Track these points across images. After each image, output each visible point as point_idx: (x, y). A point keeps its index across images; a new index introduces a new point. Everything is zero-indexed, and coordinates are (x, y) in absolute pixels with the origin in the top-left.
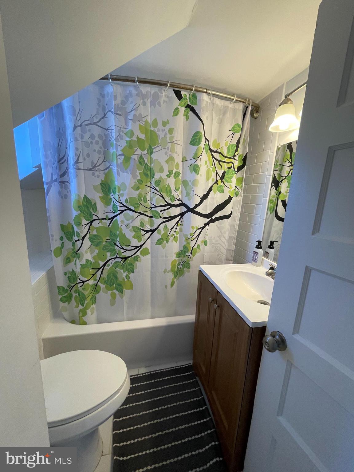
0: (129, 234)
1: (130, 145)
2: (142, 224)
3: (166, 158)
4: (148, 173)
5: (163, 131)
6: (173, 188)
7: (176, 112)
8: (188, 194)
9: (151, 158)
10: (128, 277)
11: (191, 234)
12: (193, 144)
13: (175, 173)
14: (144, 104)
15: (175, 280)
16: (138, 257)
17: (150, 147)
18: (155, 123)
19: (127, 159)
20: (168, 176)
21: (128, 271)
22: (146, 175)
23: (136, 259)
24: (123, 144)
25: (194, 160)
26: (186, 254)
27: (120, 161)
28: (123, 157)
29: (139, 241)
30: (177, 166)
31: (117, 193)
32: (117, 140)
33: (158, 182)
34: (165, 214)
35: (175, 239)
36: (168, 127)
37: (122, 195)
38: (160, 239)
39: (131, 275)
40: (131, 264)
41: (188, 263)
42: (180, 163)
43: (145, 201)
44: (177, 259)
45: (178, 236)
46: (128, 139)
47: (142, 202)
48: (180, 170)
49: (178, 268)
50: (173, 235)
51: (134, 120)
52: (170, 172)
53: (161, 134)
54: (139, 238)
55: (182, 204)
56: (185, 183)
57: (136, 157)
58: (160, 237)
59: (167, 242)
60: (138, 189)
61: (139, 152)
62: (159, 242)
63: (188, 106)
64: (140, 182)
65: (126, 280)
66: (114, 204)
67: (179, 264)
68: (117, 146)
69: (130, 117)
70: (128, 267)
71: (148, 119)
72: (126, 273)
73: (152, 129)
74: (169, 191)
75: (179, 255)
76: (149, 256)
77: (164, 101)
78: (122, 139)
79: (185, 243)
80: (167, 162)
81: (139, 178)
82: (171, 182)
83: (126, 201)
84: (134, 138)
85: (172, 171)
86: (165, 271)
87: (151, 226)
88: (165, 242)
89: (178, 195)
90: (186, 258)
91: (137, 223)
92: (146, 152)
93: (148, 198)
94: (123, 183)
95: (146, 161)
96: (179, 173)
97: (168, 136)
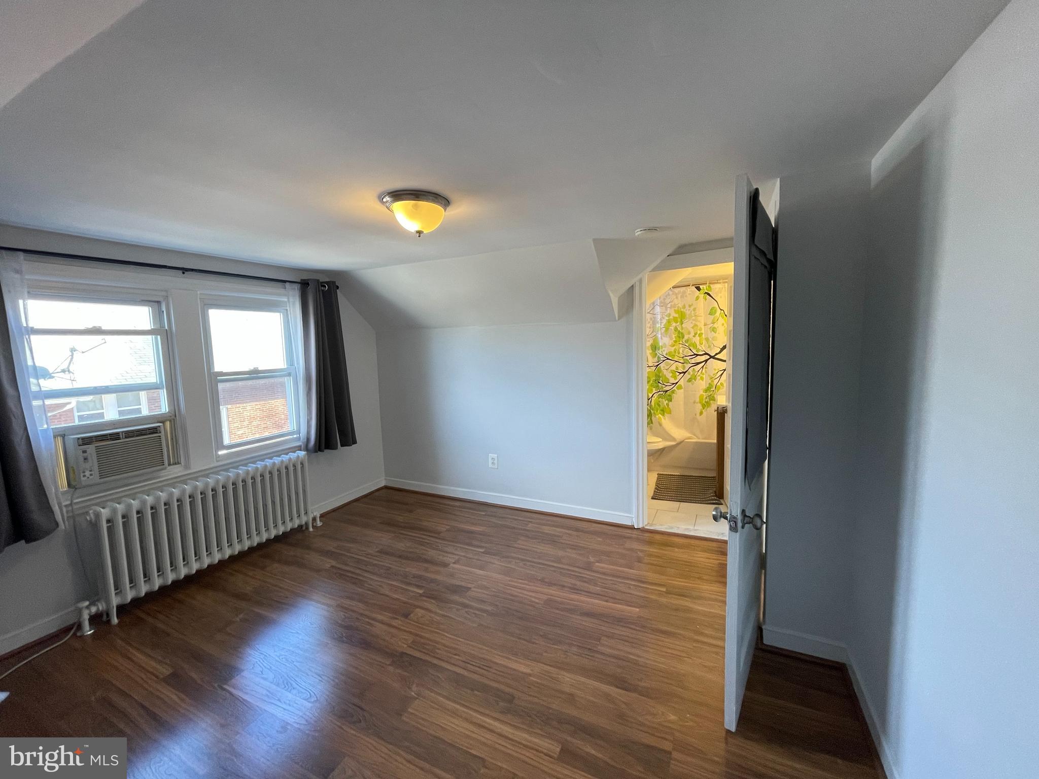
0: (669, 375)
1: (669, 322)
2: (677, 368)
3: (692, 325)
4: (681, 335)
5: (689, 310)
6: (698, 343)
7: (698, 298)
8: (709, 347)
9: (682, 327)
10: (668, 405)
11: (714, 374)
12: (711, 315)
13: (699, 334)
14: (677, 298)
15: (703, 411)
16: (675, 390)
17: (681, 320)
18: (684, 307)
19: (667, 330)
20: (694, 336)
21: (668, 401)
22: (679, 337)
23: (673, 392)
24: (664, 321)
25: (712, 324)
26: (712, 390)
27: (663, 331)
28: (664, 329)
29: (675, 379)
30: (701, 330)
31: (660, 350)
32: (661, 320)
33: (687, 341)
34: (693, 361)
35: (702, 379)
36: (692, 308)
37: (664, 351)
38: (689, 379)
39: (670, 403)
40: (669, 396)
41: (713, 397)
42: (703, 327)
43: (679, 353)
44: (704, 394)
45: (704, 376)
46: (667, 318)
47: (677, 354)
48: (703, 331)
49: (705, 402)
50: (699, 376)
51: (670, 308)
52: (696, 334)
53: (688, 312)
54: (675, 378)
55: (706, 354)
56: (707, 339)
57: (672, 328)
58: (690, 376)
59: (695, 380)
60: (674, 346)
61: (674, 324)
62: (689, 380)
63: (706, 293)
64: (675, 342)
65: (666, 407)
66: (659, 357)
67: (706, 398)
68: (661, 323)
69: (669, 306)
70: (668, 397)
71: (680, 305)
72: (667, 401)
73: (682, 310)
74: (695, 346)
75: (706, 391)
76: (682, 391)
77: (689, 294)
78: (664, 318)
79: (710, 381)
80: (693, 328)
81: (675, 339)
82: (697, 340)
83: (666, 354)
84: (671, 317)
85: (697, 333)
86: (694, 402)
87: (684, 369)
88: (694, 380)
89: (703, 348)
90: (711, 393)
91: (673, 368)
92: (679, 323)
93: (681, 351)
94: (664, 344)
95: (679, 329)
96: (702, 334)
97: (693, 312)
